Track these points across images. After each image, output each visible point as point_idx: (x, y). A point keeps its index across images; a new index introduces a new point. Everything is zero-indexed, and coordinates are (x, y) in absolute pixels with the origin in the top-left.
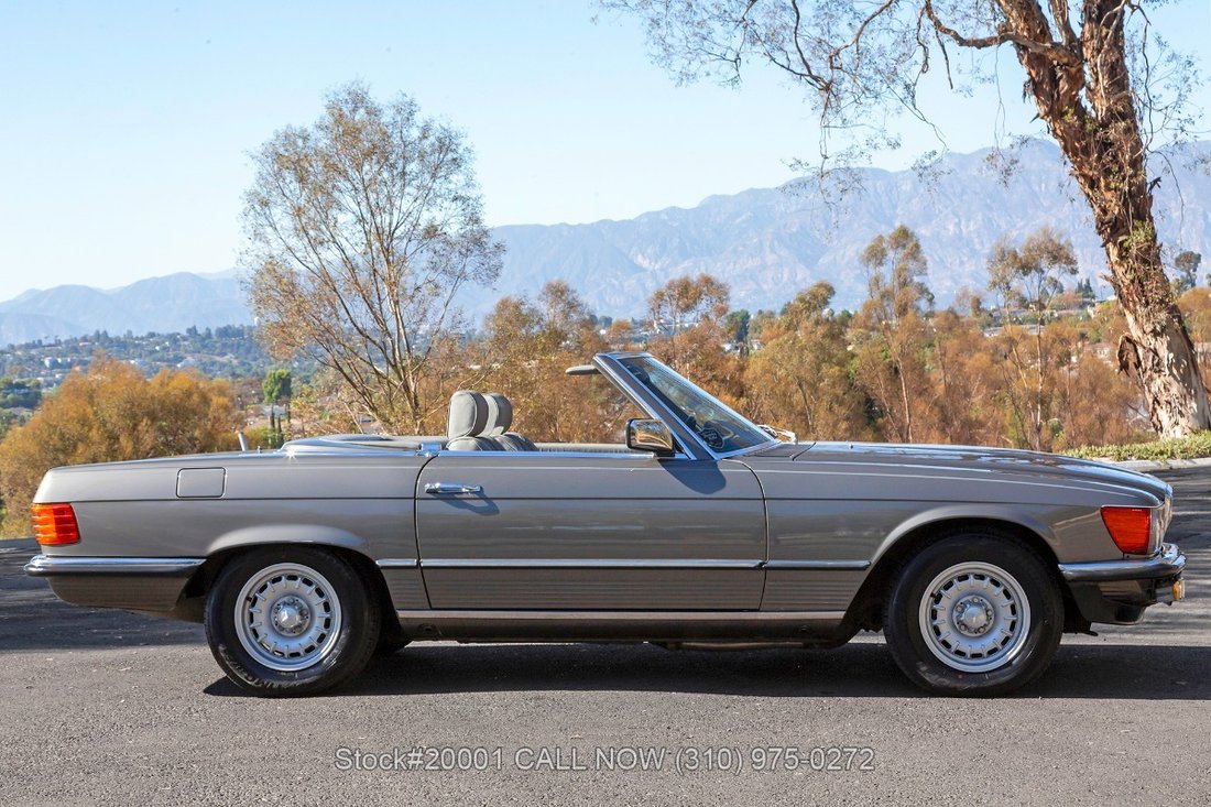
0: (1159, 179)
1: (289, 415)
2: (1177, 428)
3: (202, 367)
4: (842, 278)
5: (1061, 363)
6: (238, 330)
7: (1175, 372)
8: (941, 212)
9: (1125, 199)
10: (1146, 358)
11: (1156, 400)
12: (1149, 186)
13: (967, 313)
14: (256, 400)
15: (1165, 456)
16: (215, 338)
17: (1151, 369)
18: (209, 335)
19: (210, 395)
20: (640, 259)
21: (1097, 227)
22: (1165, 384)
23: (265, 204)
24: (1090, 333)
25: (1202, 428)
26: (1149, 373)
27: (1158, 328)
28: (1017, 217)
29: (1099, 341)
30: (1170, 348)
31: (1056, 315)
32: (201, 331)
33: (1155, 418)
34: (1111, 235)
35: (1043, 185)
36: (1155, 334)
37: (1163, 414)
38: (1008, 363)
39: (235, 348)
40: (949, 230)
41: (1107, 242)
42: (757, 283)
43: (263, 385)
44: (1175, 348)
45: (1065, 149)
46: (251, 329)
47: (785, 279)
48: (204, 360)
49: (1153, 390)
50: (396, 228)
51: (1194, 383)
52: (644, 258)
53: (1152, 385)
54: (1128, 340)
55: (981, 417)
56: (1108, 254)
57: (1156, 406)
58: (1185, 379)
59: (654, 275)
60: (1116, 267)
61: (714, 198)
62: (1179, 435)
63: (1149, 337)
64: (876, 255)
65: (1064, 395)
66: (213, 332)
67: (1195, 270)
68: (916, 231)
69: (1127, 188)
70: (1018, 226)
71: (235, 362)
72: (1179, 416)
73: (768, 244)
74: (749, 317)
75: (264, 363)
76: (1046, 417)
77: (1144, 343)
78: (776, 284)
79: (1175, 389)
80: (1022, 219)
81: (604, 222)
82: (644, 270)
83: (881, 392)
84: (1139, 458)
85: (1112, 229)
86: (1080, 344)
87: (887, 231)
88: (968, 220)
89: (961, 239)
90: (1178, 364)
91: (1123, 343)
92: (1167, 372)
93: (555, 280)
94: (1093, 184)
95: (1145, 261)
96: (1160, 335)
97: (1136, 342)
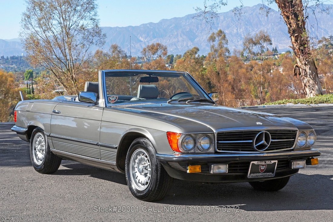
0: (308, 17)
1: (32, 84)
2: (312, 94)
3: (5, 68)
4: (202, 45)
5: (268, 72)
6: (17, 57)
7: (311, 76)
8: (232, 26)
10: (302, 72)
11: (305, 85)
12: (305, 18)
13: (240, 57)
14: (22, 79)
15: (309, 103)
16: (9, 59)
17: (304, 76)
18: (8, 59)
19: (8, 77)
20: (140, 38)
21: (288, 31)
22: (308, 80)
23: (29, 17)
24: (276, 63)
25: (319, 94)
26: (303, 77)
28: (255, 28)
29: (279, 66)
30: (310, 69)
31: (266, 58)
32: (5, 57)
33: (305, 91)
34: (293, 34)
35: (263, 18)
36: (305, 64)
37: (307, 90)
38: (252, 72)
39: (16, 63)
40: (234, 31)
41: (291, 36)
42: (177, 47)
43: (24, 74)
44: (311, 69)
45: (279, 7)
46: (21, 57)
47: (185, 45)
48: (6, 66)
49: (304, 82)
50: (71, 26)
51: (317, 80)
52: (142, 38)
53: (304, 80)
54: (297, 66)
55: (244, 88)
56: (291, 39)
57: (305, 87)
58: (314, 79)
59: (145, 43)
60: (294, 44)
61: (163, 20)
62: (312, 96)
63: (304, 66)
64: (212, 39)
65: (269, 82)
66: (9, 58)
68: (224, 31)
70: (255, 30)
71: (16, 67)
72: (312, 90)
73: (179, 34)
74: (174, 56)
75: (25, 67)
76: (264, 88)
77: (302, 67)
78: (182, 47)
79: (311, 82)
80: (256, 28)
81: (130, 26)
82: (142, 41)
83: (214, 81)
84: (301, 103)
85: (293, 32)
86: (273, 67)
87: (216, 31)
88: (240, 28)
89: (238, 34)
90: (312, 74)
91: (295, 67)
92: (309, 77)
93: (114, 44)
94: (287, 17)
96: (307, 65)
97: (300, 67)
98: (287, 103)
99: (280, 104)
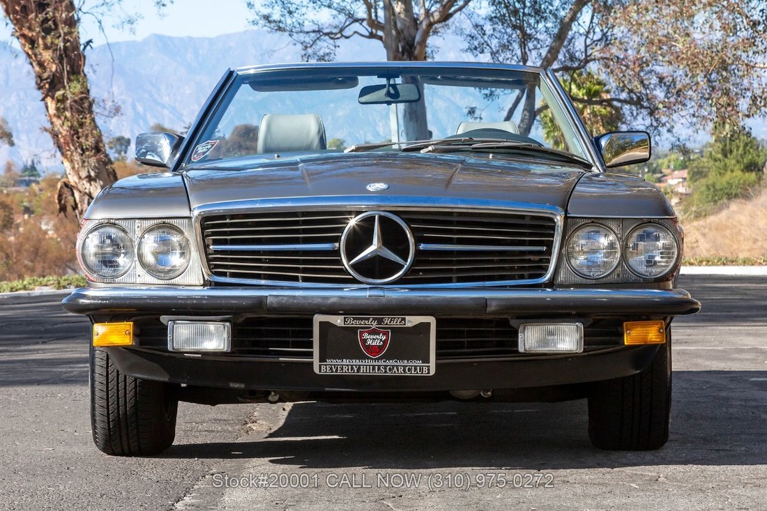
0: (91, 41)
9: (61, 55)
10: (82, 201)
12: (82, 47)
21: (36, 83)
24: (35, 206)
27: (93, 174)
31: (5, 192)
34: (49, 90)
36: (90, 179)
41: (46, 96)
54: (66, 185)
56: (47, 107)
60: (55, 120)
63: (85, 182)
67: (126, 152)
69: (62, 45)
77: (80, 188)
85: (50, 85)
86: (26, 217)
91: (62, 187)
94: (32, 42)
95: (79, 112)
96: (94, 180)
97: (73, 187)
98: (37, 288)
99: (17, 290)
